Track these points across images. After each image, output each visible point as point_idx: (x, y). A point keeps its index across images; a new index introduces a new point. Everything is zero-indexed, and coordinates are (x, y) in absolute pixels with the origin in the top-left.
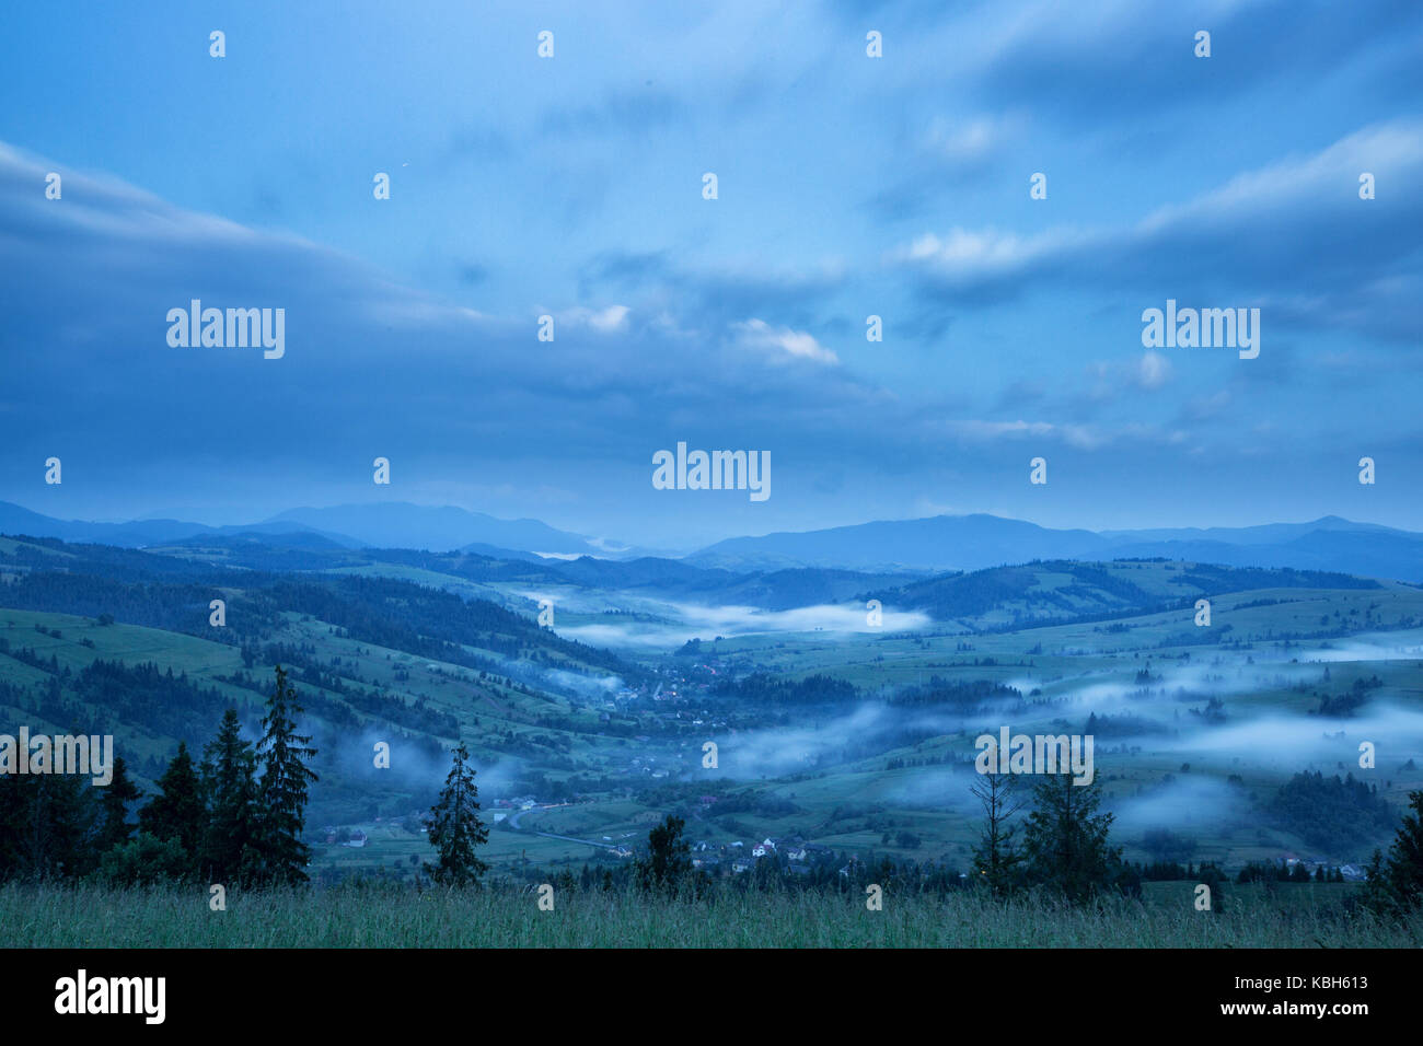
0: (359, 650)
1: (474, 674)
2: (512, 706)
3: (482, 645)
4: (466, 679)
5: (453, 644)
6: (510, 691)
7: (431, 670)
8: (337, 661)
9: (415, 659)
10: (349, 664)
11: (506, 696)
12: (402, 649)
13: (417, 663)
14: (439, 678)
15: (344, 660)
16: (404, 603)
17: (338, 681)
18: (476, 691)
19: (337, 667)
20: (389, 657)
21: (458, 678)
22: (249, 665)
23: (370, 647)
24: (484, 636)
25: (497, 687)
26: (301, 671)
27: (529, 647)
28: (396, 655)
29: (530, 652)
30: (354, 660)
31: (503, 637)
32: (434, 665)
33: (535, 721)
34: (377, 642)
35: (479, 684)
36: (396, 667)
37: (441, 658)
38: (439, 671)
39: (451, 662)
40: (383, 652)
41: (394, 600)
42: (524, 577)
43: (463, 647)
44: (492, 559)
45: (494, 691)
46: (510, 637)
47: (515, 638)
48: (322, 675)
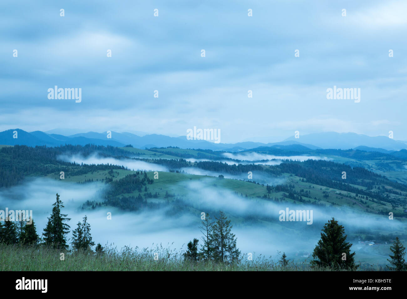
0: (310, 186)
1: (353, 195)
2: (368, 207)
3: (358, 184)
4: (350, 197)
5: (346, 184)
6: (367, 201)
7: (337, 193)
8: (302, 191)
9: (331, 189)
10: (307, 192)
11: (366, 203)
12: (326, 186)
13: (332, 191)
14: (340, 196)
15: (305, 190)
16: (329, 169)
17: (301, 198)
18: (354, 201)
19: (302, 193)
20: (321, 189)
21: (347, 196)
22: (269, 192)
23: (315, 185)
24: (360, 181)
25: (363, 199)
26: (287, 194)
27: (377, 184)
28: (324, 188)
29: (377, 186)
30: (308, 190)
31: (367, 181)
32: (338, 192)
33: (377, 212)
34: (317, 183)
35: (355, 198)
36: (324, 192)
37: (341, 189)
38: (340, 194)
39: (345, 190)
40: (319, 187)
41: (325, 168)
42: (378, 158)
43: (350, 185)
44: (366, 152)
45: (361, 201)
46: (370, 181)
47: (371, 181)
48: (295, 195)
